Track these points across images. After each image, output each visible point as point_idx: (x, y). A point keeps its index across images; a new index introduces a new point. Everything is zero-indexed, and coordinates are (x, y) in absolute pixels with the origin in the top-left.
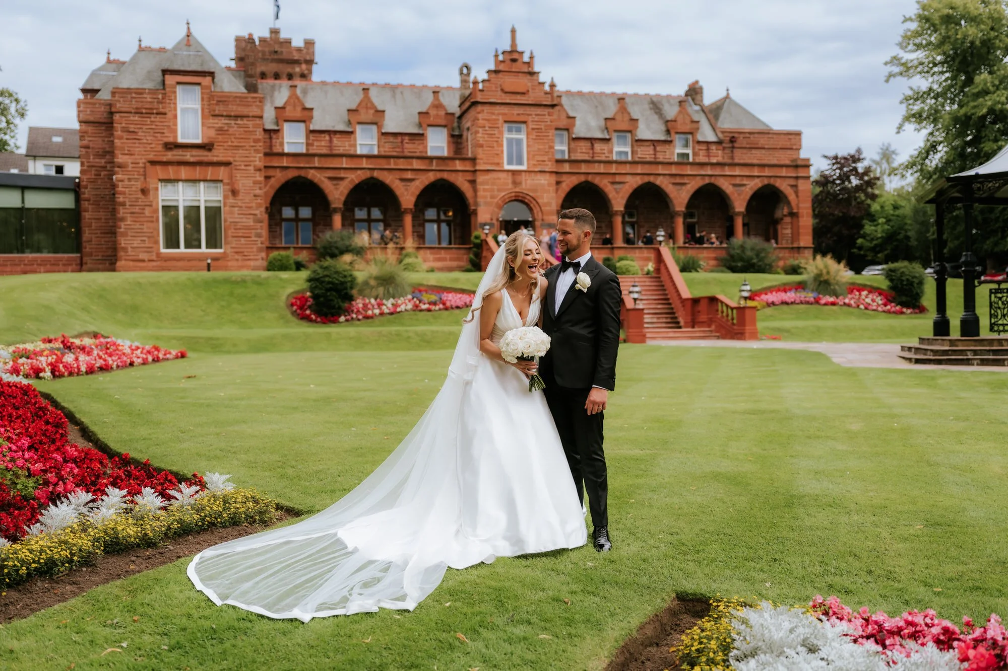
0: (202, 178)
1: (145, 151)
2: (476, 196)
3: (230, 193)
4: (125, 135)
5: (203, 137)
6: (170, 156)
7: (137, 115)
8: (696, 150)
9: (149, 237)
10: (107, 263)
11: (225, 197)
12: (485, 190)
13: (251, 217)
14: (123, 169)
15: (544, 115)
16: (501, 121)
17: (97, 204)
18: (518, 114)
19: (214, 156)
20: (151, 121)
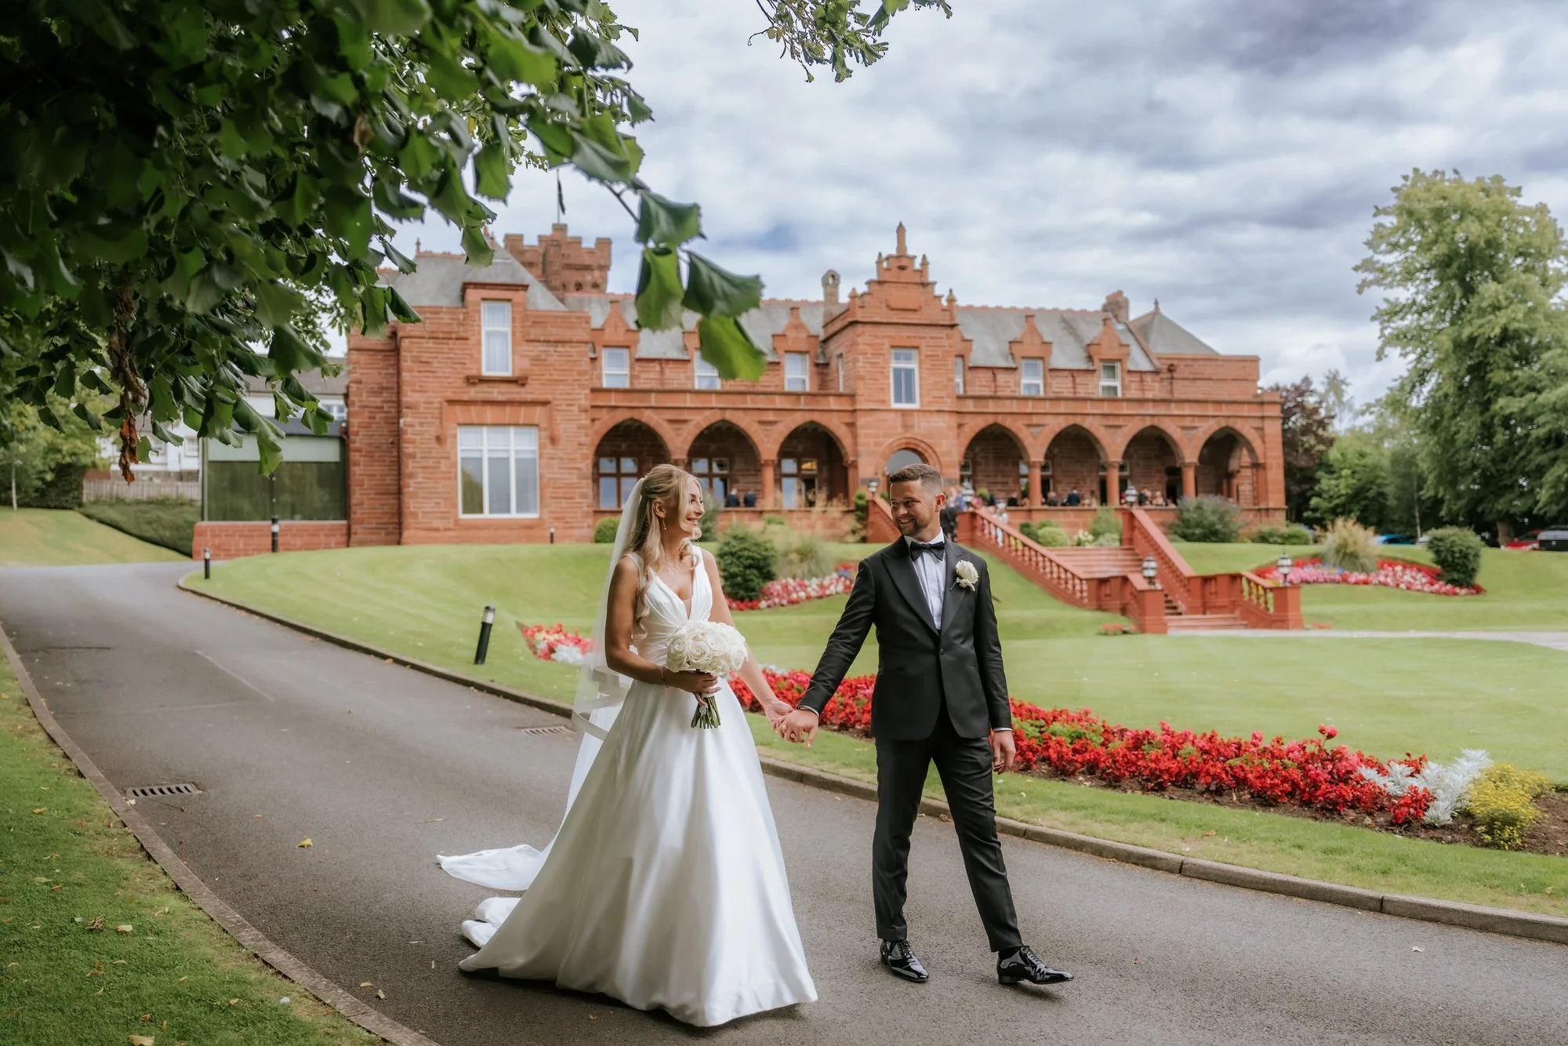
0: (512, 422)
1: (441, 387)
2: (855, 444)
3: (548, 442)
4: (417, 367)
5: (513, 370)
6: (474, 393)
7: (432, 341)
8: (1127, 382)
9: (445, 499)
10: (383, 532)
11: (541, 446)
12: (867, 436)
13: (574, 471)
14: (413, 411)
15: (941, 338)
16: (887, 346)
17: (370, 455)
18: (909, 337)
19: (528, 393)
20: (449, 349)
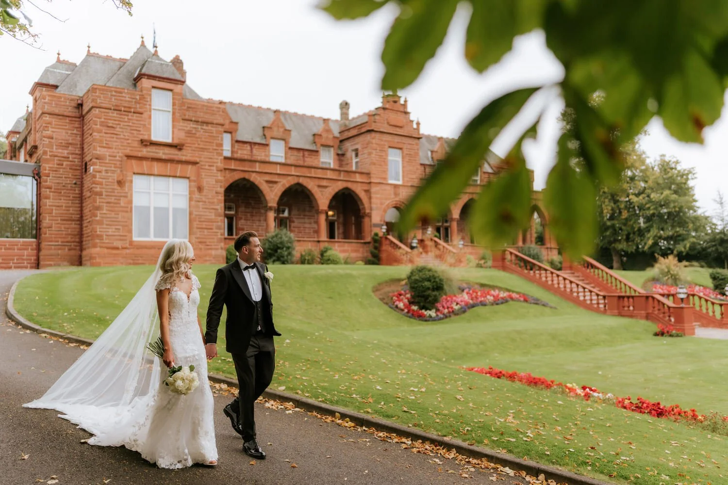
0: (171, 174)
1: (122, 146)
2: (370, 203)
3: (196, 189)
4: (104, 129)
5: (173, 138)
6: (145, 152)
7: (115, 112)
9: (123, 226)
11: (191, 192)
12: (376, 198)
13: (213, 211)
14: (101, 161)
15: (413, 145)
16: (387, 147)
17: (58, 192)
18: (398, 143)
19: (183, 155)
20: (128, 119)
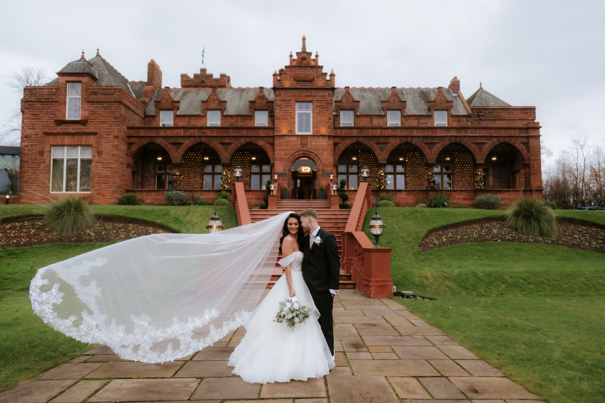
0: (78, 143)
1: (43, 127)
2: (274, 154)
3: (96, 154)
5: (81, 116)
6: (59, 129)
7: (39, 103)
8: (450, 121)
9: (42, 183)
11: (93, 156)
12: (280, 150)
13: (110, 169)
14: (28, 139)
15: (326, 96)
16: (294, 101)
18: (306, 96)
19: (87, 129)
20: (48, 107)
